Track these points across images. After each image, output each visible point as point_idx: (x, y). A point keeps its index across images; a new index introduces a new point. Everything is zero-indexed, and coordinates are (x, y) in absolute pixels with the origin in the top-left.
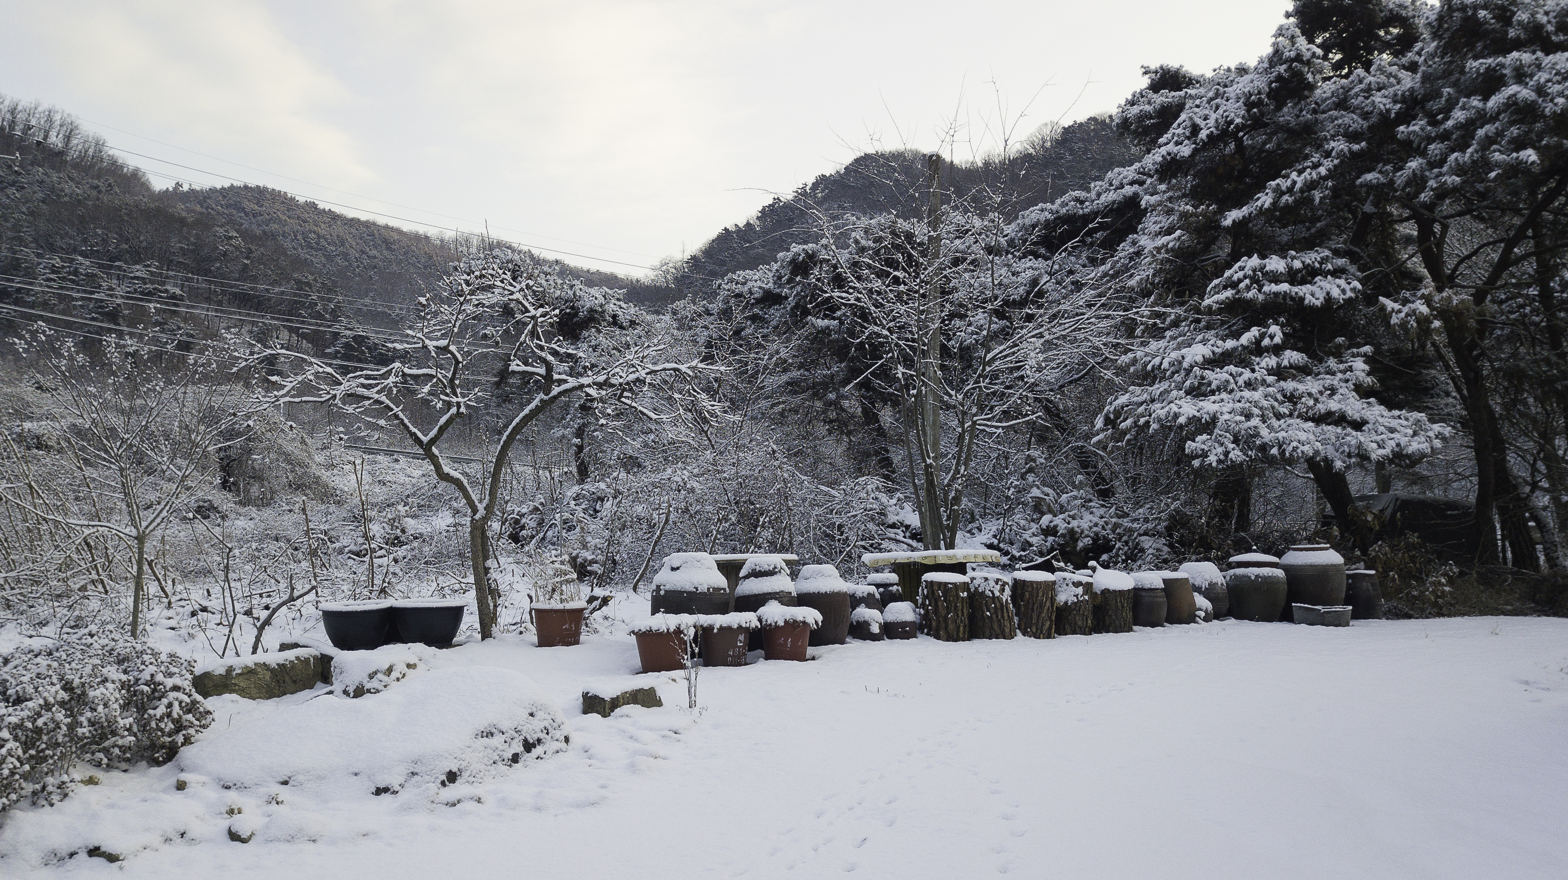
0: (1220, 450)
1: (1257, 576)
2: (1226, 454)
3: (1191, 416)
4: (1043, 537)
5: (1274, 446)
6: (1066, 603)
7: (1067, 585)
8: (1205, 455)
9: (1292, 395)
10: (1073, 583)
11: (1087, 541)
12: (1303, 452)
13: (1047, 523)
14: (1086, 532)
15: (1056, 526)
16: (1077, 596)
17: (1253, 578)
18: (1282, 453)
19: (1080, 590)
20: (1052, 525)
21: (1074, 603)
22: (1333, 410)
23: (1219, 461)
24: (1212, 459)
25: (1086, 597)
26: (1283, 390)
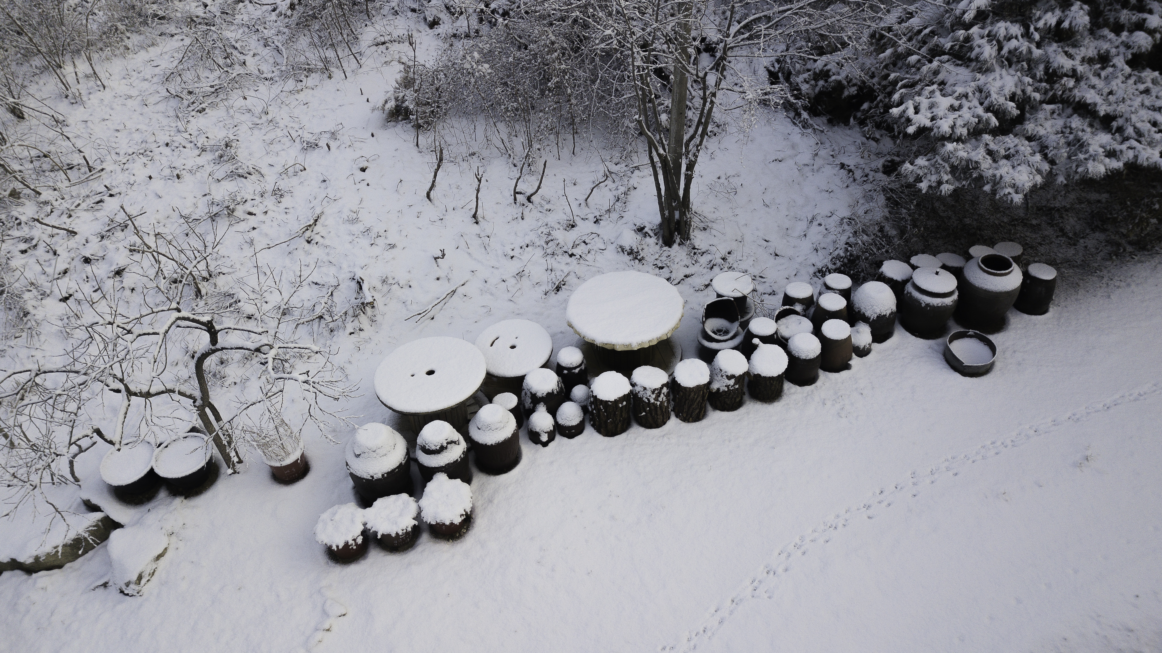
1: (928, 305)
2: (940, 183)
4: (813, 82)
5: (988, 183)
6: (718, 389)
7: (722, 376)
8: (919, 179)
10: (727, 376)
11: (853, 90)
12: (1012, 200)
13: (820, 67)
14: (854, 81)
15: (829, 71)
16: (727, 386)
17: (923, 305)
18: (994, 192)
19: (732, 382)
20: (825, 68)
21: (724, 391)
25: (737, 386)
26: (1048, 62)
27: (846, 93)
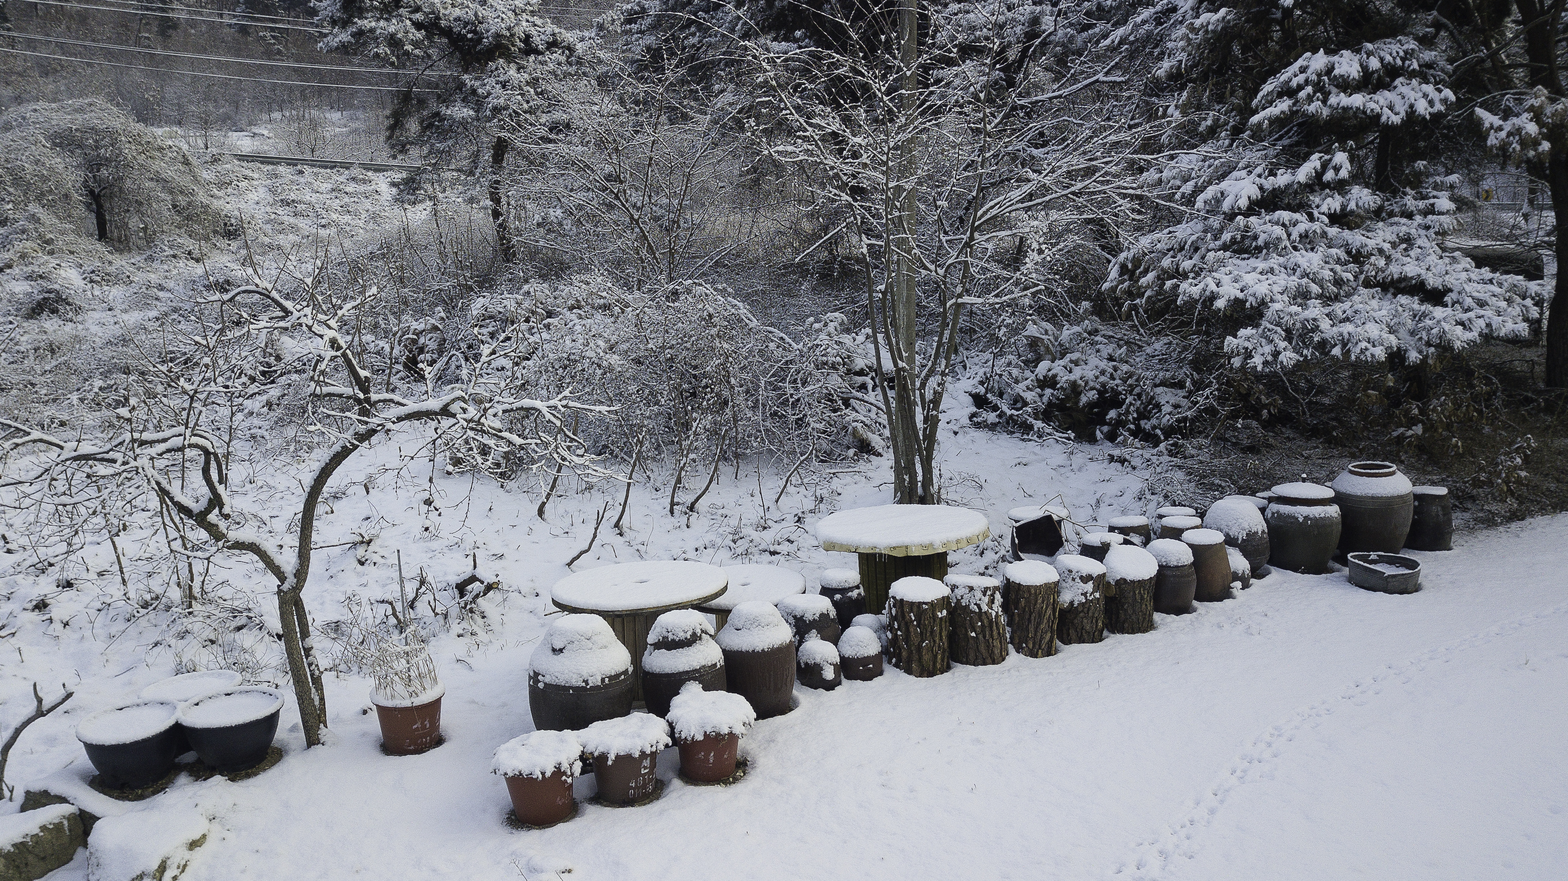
0: (1268, 349)
1: (1306, 518)
2: (1276, 354)
3: (1232, 298)
4: (1038, 390)
5: (1336, 345)
6: (1072, 603)
7: (1074, 579)
8: (1248, 355)
9: (1359, 252)
10: (1081, 578)
11: (1093, 395)
12: (1373, 356)
13: (1044, 372)
14: (1091, 384)
15: (1055, 376)
16: (1084, 594)
17: (1301, 520)
18: (1347, 353)
19: (1089, 586)
20: (1050, 374)
21: (1081, 604)
22: (1410, 275)
23: (1266, 363)
24: (1257, 361)
25: (1097, 595)
26: (1347, 244)
27: (1084, 399)
